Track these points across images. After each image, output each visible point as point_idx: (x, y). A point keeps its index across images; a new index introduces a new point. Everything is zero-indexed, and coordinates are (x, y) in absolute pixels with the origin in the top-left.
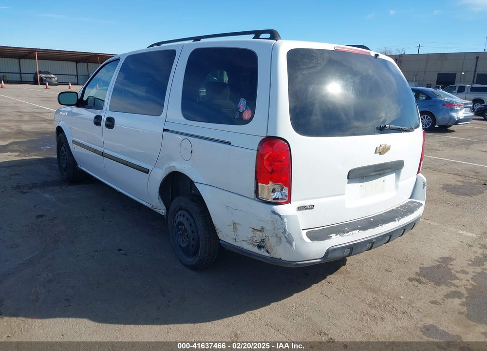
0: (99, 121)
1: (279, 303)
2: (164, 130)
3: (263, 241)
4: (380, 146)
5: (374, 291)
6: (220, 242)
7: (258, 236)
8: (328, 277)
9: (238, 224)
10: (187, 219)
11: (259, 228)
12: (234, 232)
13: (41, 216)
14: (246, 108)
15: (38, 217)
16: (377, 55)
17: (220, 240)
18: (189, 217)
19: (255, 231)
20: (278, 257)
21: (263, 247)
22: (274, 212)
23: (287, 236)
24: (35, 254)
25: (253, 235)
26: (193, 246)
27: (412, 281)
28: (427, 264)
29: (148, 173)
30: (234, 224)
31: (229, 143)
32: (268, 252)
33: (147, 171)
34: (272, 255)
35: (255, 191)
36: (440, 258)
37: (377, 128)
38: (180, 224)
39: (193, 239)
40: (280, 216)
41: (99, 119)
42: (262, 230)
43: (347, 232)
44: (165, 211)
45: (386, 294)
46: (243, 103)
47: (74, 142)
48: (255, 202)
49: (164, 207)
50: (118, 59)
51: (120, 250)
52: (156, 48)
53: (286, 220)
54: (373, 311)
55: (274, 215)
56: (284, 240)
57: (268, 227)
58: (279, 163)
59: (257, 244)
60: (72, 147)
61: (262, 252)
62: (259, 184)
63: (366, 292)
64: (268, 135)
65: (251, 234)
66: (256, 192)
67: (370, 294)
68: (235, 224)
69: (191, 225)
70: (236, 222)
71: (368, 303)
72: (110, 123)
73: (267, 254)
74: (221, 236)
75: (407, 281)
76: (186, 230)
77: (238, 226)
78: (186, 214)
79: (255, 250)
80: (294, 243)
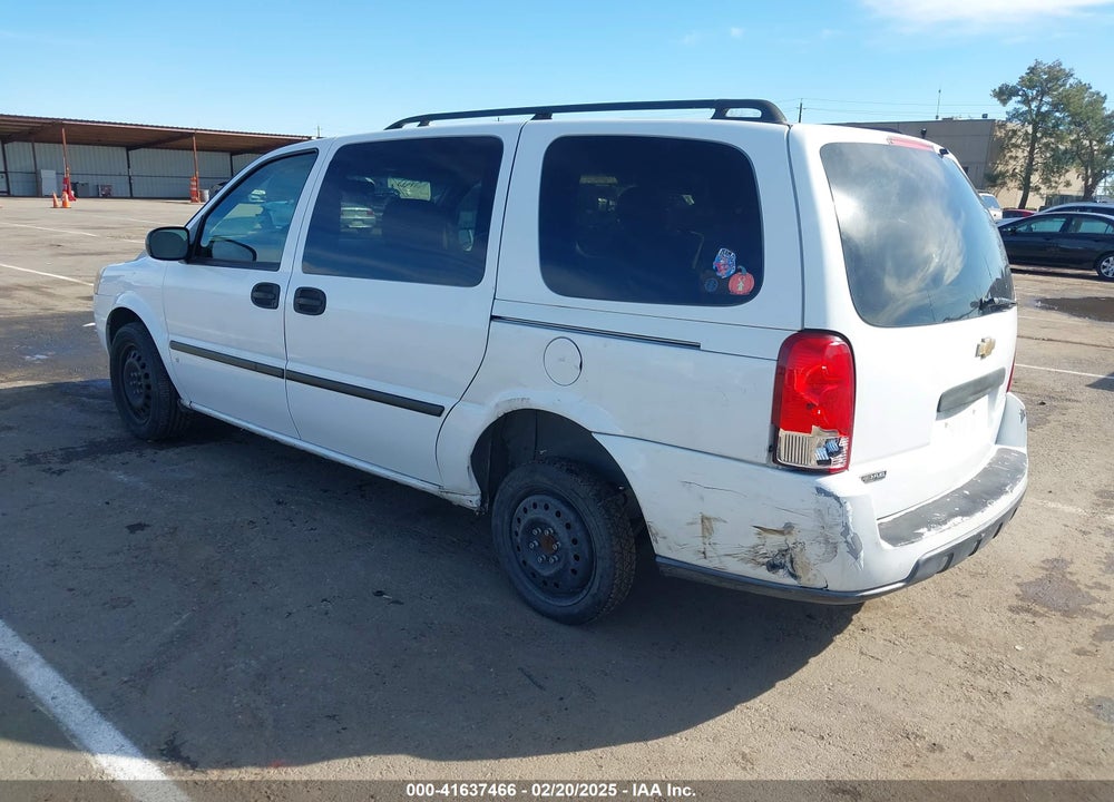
0: (270, 296)
1: (791, 679)
2: (493, 318)
3: (783, 552)
4: (983, 341)
5: (958, 639)
6: (658, 560)
7: (774, 543)
8: (854, 617)
9: (715, 519)
10: (558, 514)
11: (780, 526)
12: (704, 537)
13: (141, 526)
14: (738, 271)
15: (133, 528)
16: (943, 152)
17: (656, 555)
18: (564, 509)
19: (765, 534)
20: (820, 584)
21: (782, 566)
22: (821, 491)
23: (850, 540)
24: (184, 617)
25: (758, 541)
26: (574, 571)
27: (1018, 613)
28: (1029, 575)
29: (439, 415)
30: (704, 519)
31: (696, 346)
32: (794, 576)
33: (436, 411)
34: (804, 582)
35: (770, 447)
36: (1043, 562)
37: (973, 304)
38: (535, 524)
39: (577, 558)
40: (837, 498)
41: (271, 292)
42: (788, 529)
43: (945, 523)
44: (478, 497)
45: (984, 642)
46: (725, 260)
47: (175, 345)
48: (770, 471)
49: (476, 489)
50: (313, 153)
51: (380, 593)
52: (412, 130)
53: (849, 507)
54: (981, 682)
55: (822, 498)
56: (843, 548)
57: (806, 525)
58: (835, 387)
59: (767, 560)
60: (168, 356)
61: (781, 577)
62: (782, 433)
63: (944, 642)
64: (806, 327)
65: (753, 540)
66: (773, 448)
67: (956, 646)
68: (707, 519)
69: (568, 526)
70: (707, 514)
71: (962, 665)
72: (310, 302)
73: (790, 581)
74: (661, 548)
75: (1010, 614)
76: (553, 538)
77: (716, 525)
78: (553, 502)
79: (763, 574)
80: (862, 554)
